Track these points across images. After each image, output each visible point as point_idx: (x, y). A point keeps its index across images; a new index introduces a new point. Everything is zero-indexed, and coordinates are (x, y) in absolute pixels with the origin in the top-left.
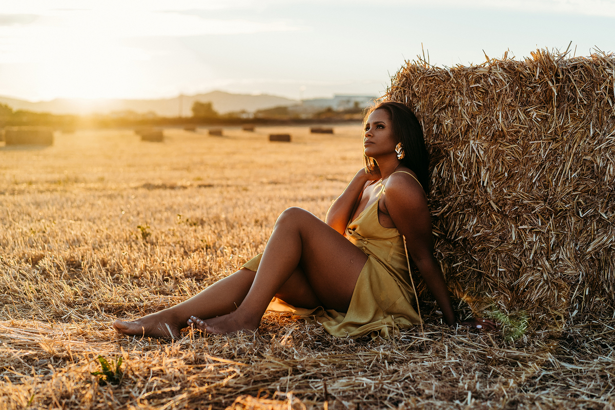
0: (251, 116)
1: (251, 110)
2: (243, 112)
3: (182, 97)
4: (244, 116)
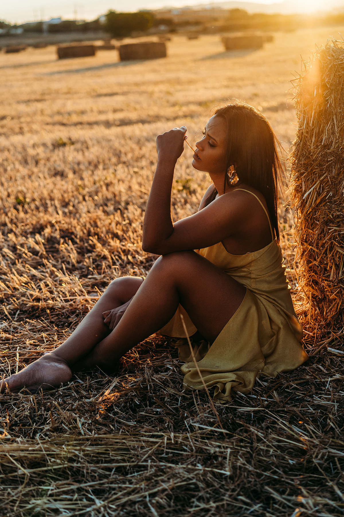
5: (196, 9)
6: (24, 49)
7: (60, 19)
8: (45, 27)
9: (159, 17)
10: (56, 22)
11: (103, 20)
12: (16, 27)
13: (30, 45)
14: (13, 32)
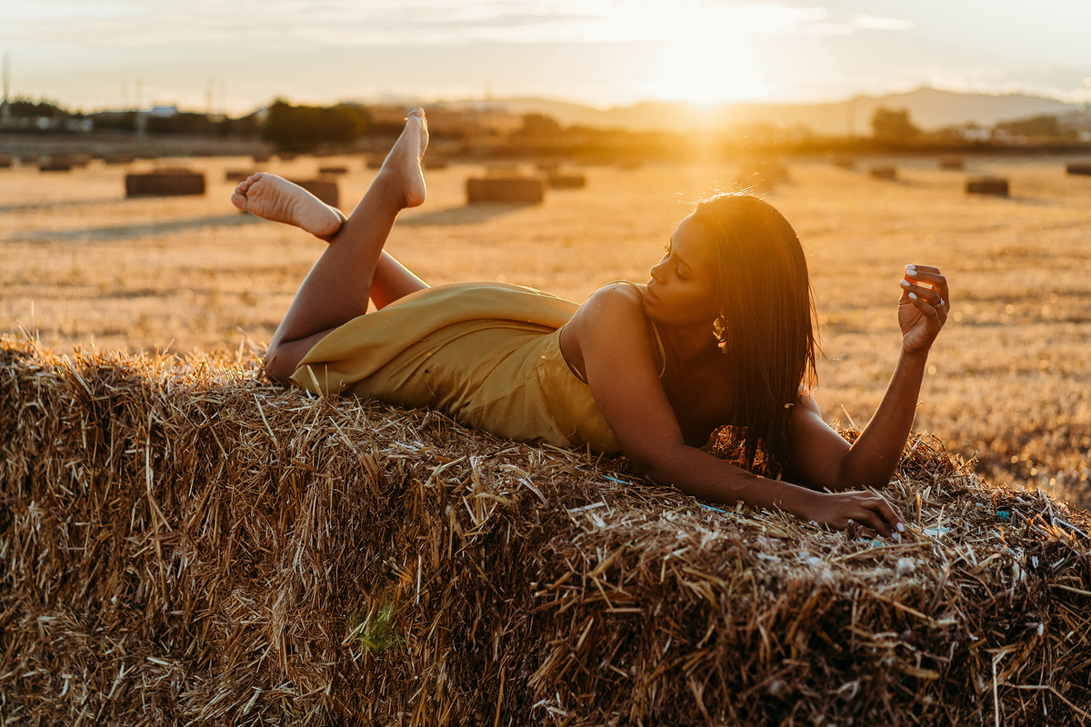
0: (984, 135)
1: (985, 122)
2: (972, 126)
3: (858, 100)
4: (971, 135)
5: (455, 107)
6: (83, 164)
7: (174, 108)
8: (141, 122)
9: (378, 118)
10: (166, 113)
11: (263, 116)
12: (79, 116)
13: (97, 156)
14: (72, 125)
